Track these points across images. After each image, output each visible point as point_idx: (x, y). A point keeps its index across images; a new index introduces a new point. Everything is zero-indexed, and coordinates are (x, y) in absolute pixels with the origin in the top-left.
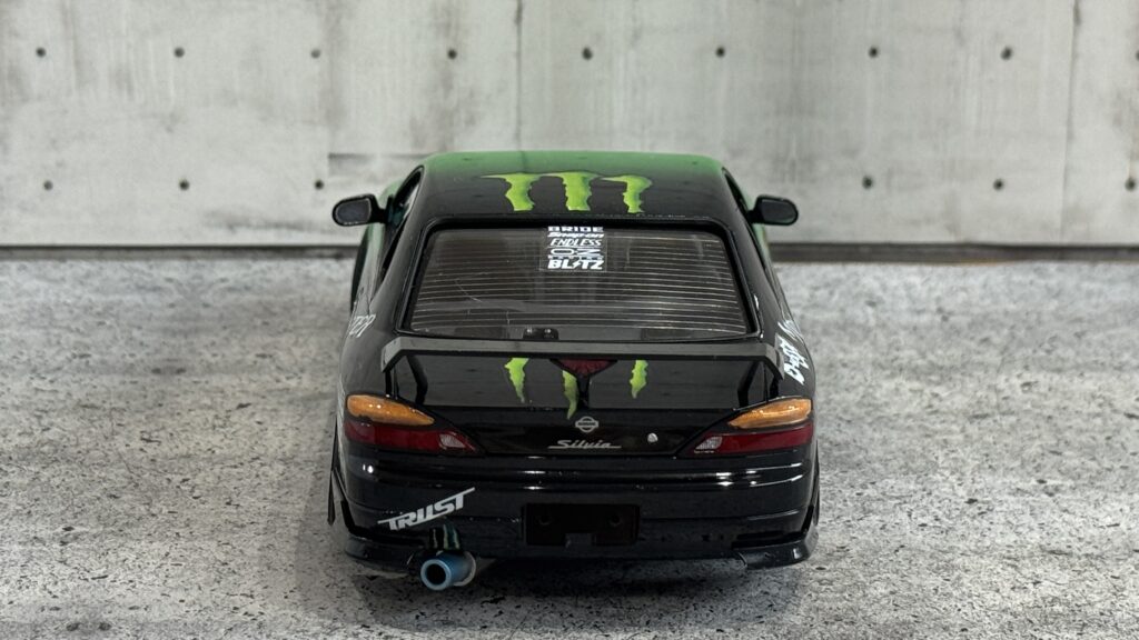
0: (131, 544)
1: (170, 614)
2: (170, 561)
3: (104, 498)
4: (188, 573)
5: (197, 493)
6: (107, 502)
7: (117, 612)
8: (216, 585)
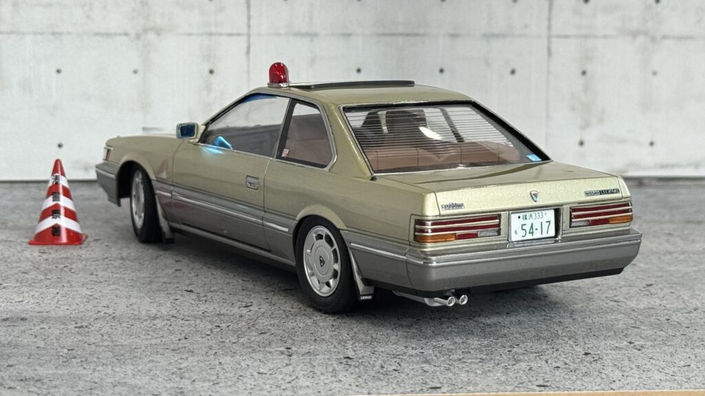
0: (36, 289)
1: (61, 314)
2: (59, 295)
3: (20, 274)
4: (70, 300)
5: (73, 271)
6: (21, 275)
7: (30, 314)
8: (86, 304)
